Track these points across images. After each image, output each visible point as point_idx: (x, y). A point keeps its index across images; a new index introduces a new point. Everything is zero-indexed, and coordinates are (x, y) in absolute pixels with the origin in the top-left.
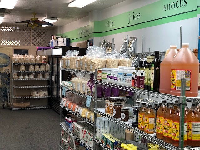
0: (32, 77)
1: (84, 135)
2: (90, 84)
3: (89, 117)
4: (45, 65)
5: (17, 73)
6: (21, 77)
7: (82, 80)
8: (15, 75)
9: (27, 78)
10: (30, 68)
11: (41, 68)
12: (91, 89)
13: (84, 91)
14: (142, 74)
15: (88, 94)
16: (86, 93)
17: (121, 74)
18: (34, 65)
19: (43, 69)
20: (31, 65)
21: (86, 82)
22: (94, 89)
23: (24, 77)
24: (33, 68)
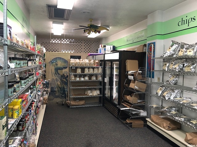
0: (87, 78)
4: (98, 68)
5: (74, 75)
6: (78, 79)
8: (72, 77)
9: (82, 79)
10: (85, 71)
11: (94, 71)
18: (89, 68)
19: (96, 71)
20: (86, 68)
23: (80, 79)
24: (88, 71)
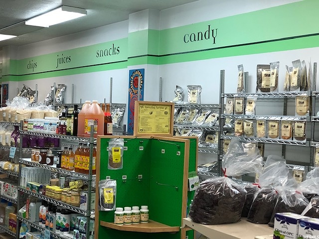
1: (6, 189)
2: (15, 135)
3: (13, 169)
7: (4, 132)
12: (16, 140)
13: (6, 144)
14: (65, 123)
15: (12, 146)
16: (10, 145)
17: (47, 124)
21: (9, 133)
22: (19, 140)
